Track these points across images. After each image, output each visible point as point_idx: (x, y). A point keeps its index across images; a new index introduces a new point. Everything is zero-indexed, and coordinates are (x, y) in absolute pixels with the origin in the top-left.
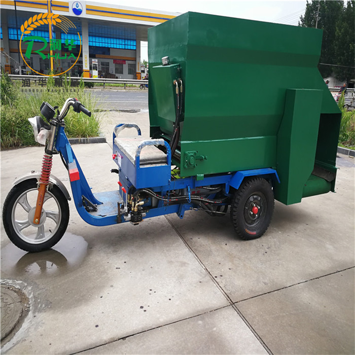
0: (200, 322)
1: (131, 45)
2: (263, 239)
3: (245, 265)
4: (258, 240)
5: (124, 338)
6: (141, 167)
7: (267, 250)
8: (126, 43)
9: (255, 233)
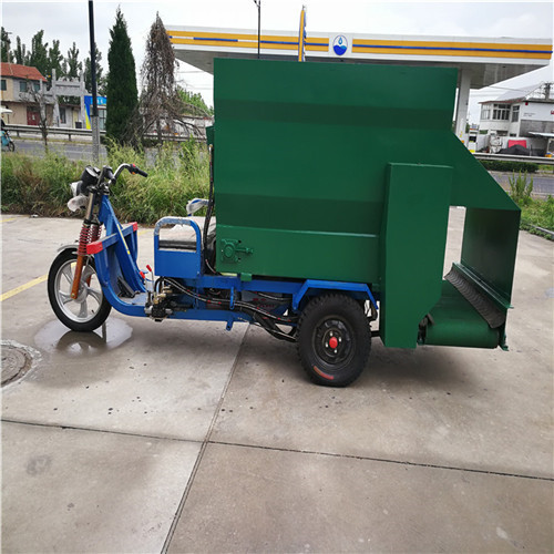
0: (149, 444)
2: (347, 391)
3: (277, 410)
4: (337, 390)
5: (64, 428)
6: (161, 249)
7: (333, 404)
9: (331, 377)
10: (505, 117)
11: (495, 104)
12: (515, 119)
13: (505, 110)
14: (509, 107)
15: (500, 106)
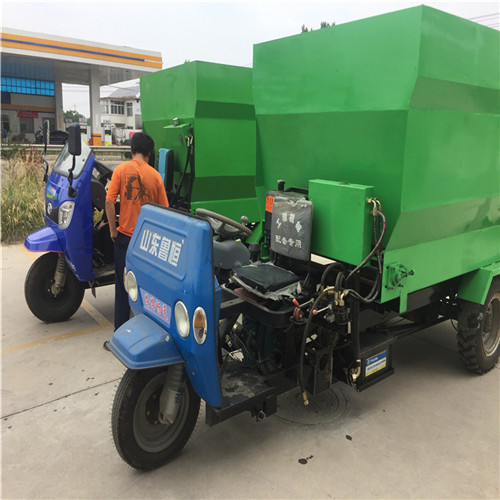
1: (46, 89)
8: (38, 85)
10: (121, 112)
11: (113, 100)
12: (130, 114)
13: (120, 105)
14: (123, 103)
15: (116, 102)
